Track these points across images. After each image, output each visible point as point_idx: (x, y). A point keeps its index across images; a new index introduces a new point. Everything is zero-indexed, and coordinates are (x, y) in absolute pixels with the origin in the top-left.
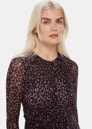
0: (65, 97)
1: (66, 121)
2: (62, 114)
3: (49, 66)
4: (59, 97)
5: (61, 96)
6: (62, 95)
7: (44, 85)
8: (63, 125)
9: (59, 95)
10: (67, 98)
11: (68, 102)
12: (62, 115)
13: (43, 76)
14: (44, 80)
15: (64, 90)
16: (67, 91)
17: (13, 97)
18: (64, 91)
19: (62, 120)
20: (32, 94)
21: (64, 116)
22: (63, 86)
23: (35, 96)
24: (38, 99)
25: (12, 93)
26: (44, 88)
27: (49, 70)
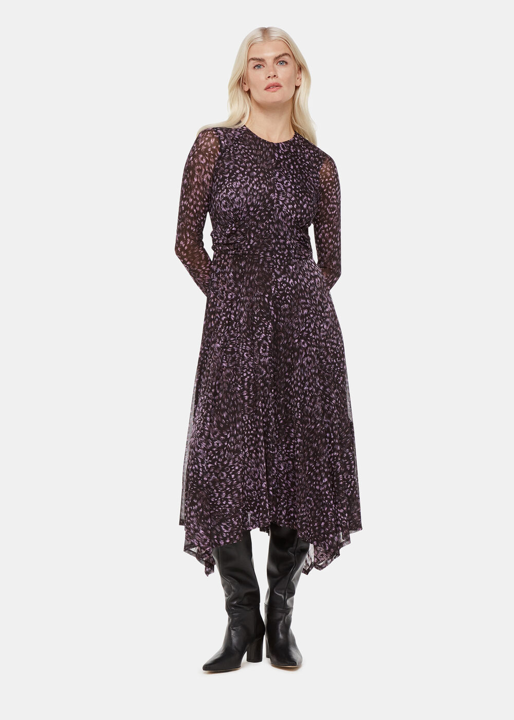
0: (290, 206)
1: (290, 254)
2: (282, 238)
3: (268, 149)
4: (278, 203)
5: (281, 203)
6: (283, 201)
7: (253, 177)
8: (281, 260)
9: (278, 199)
10: (293, 209)
11: (296, 218)
12: (282, 241)
13: (253, 164)
14: (252, 170)
15: (291, 193)
16: (295, 196)
17: (198, 202)
18: (288, 195)
19: (280, 249)
20: (228, 191)
21: (284, 243)
22: (290, 187)
23: (232, 194)
24: (237, 200)
25: (196, 194)
26: (250, 182)
27: (266, 156)
